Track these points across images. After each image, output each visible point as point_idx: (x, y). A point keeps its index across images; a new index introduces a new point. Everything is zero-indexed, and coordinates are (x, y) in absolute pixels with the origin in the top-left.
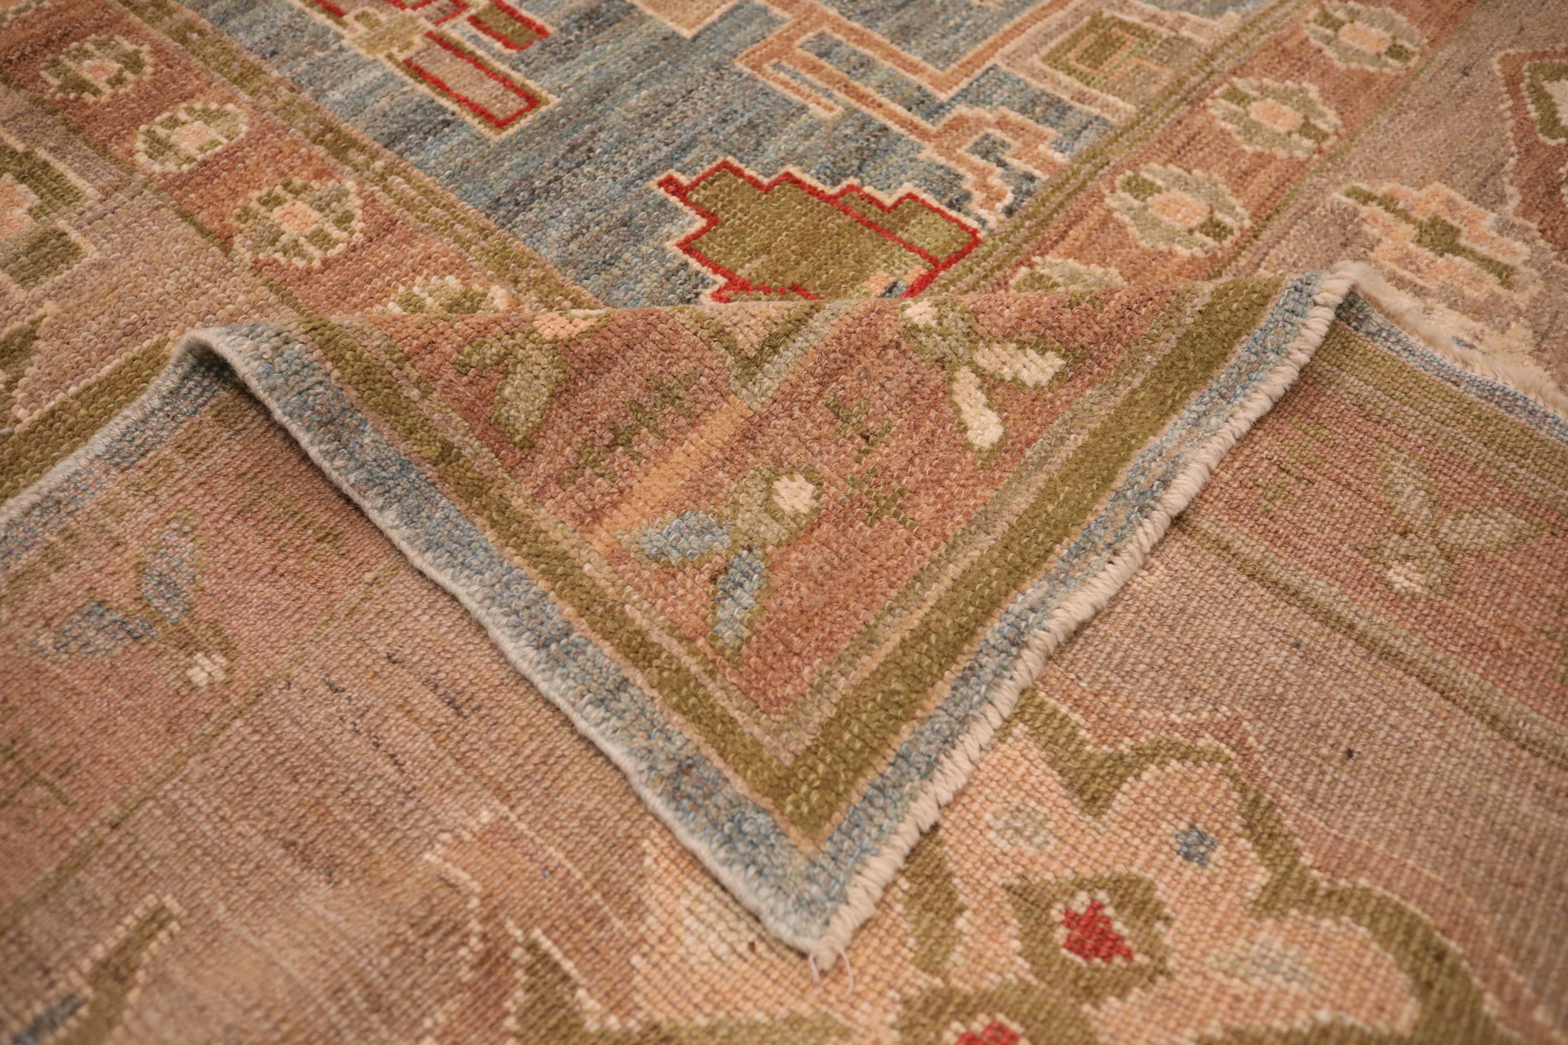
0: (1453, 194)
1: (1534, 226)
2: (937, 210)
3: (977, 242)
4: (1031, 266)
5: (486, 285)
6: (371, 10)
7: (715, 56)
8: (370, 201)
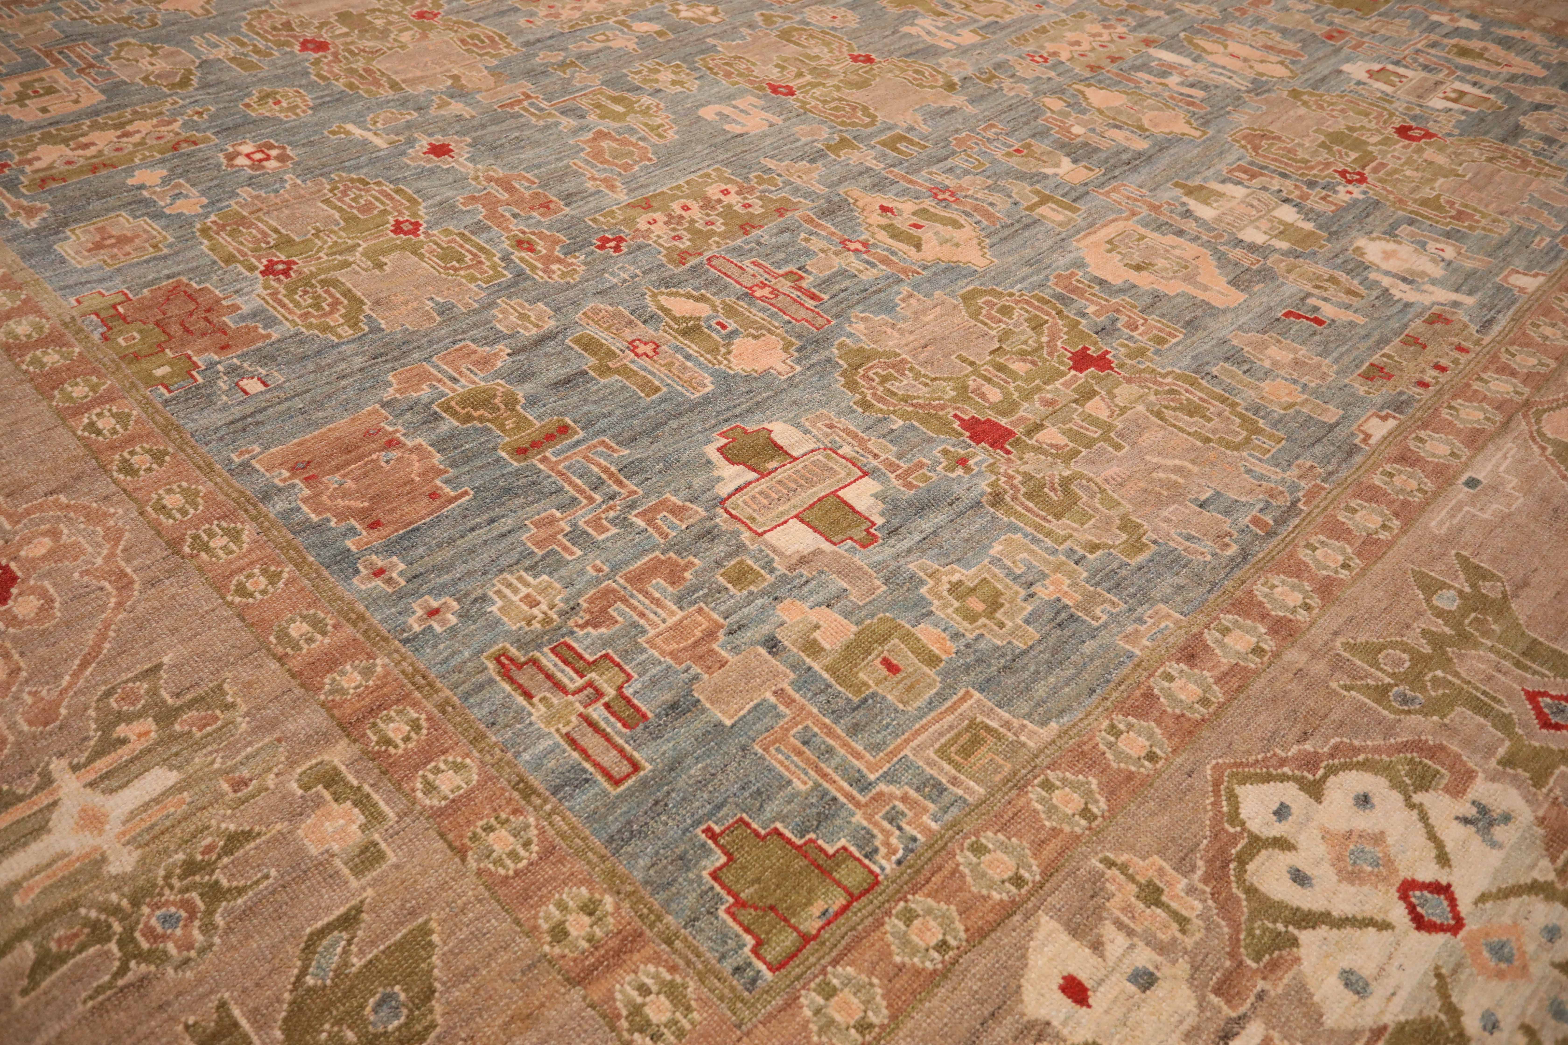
0: (1164, 864)
1: (1208, 890)
2: (858, 860)
3: (877, 883)
4: (906, 901)
5: (602, 895)
6: (548, 695)
7: (743, 740)
8: (542, 832)
